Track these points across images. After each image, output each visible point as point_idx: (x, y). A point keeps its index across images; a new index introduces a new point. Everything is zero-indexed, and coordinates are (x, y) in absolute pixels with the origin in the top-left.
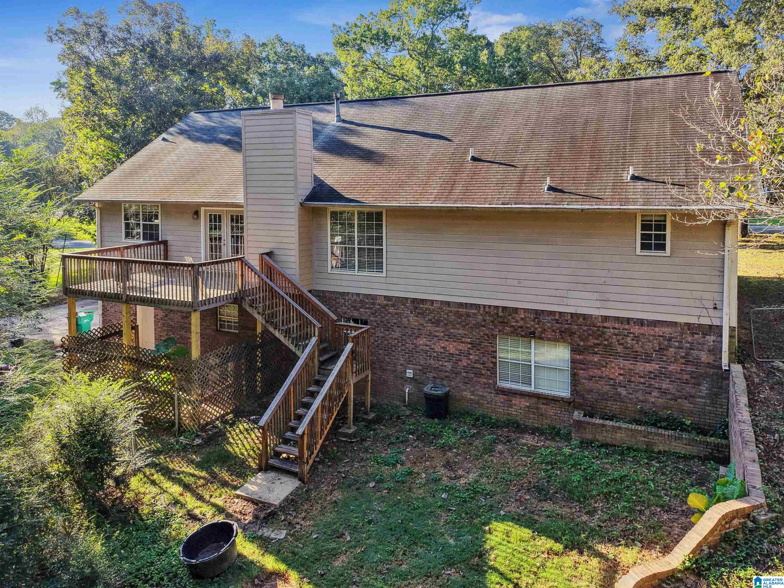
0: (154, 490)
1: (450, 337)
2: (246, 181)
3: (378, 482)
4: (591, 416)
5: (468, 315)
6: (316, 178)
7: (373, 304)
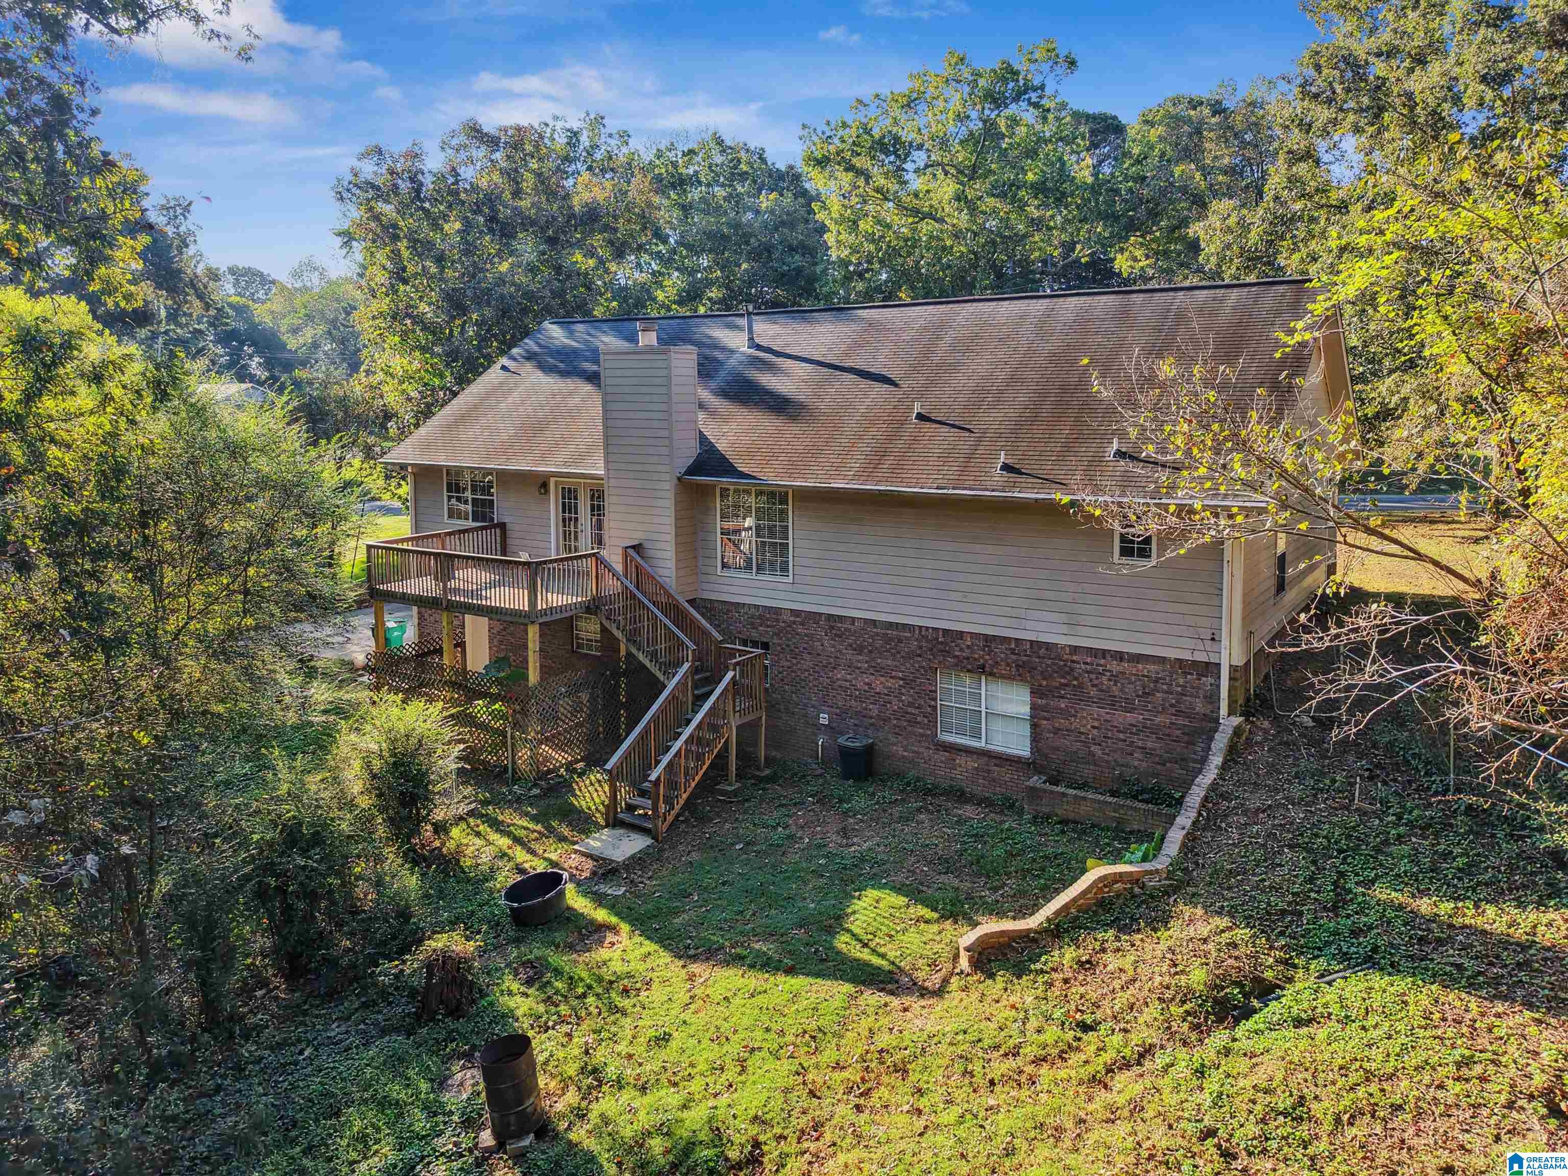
0: (478, 842)
1: (878, 670)
2: (607, 446)
3: (748, 844)
4: (1056, 783)
5: (900, 641)
6: (703, 439)
7: (777, 620)
